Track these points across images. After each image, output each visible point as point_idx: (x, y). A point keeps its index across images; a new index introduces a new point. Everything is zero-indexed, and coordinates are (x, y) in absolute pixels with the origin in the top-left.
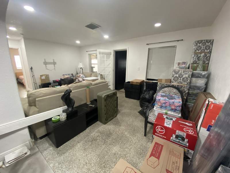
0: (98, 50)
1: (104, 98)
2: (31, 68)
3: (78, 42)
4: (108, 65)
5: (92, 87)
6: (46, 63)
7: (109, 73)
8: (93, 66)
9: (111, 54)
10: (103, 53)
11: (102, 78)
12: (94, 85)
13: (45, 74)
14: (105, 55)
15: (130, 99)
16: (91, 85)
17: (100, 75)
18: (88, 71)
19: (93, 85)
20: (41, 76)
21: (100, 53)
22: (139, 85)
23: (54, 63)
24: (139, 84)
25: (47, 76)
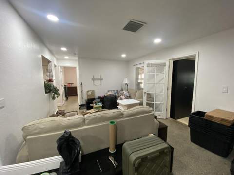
0: (147, 62)
1: (134, 165)
2: (82, 84)
3: (124, 56)
4: (160, 81)
5: (122, 120)
6: (93, 79)
7: (161, 91)
8: (140, 81)
9: (165, 66)
10: (153, 65)
11: (150, 98)
12: (127, 117)
13: (91, 89)
14: (156, 68)
15: (203, 149)
16: (121, 116)
17: (146, 94)
18: (134, 87)
19: (124, 116)
20: (88, 91)
21: (148, 65)
22: (229, 127)
23: (101, 79)
24: (229, 125)
25: (93, 92)
